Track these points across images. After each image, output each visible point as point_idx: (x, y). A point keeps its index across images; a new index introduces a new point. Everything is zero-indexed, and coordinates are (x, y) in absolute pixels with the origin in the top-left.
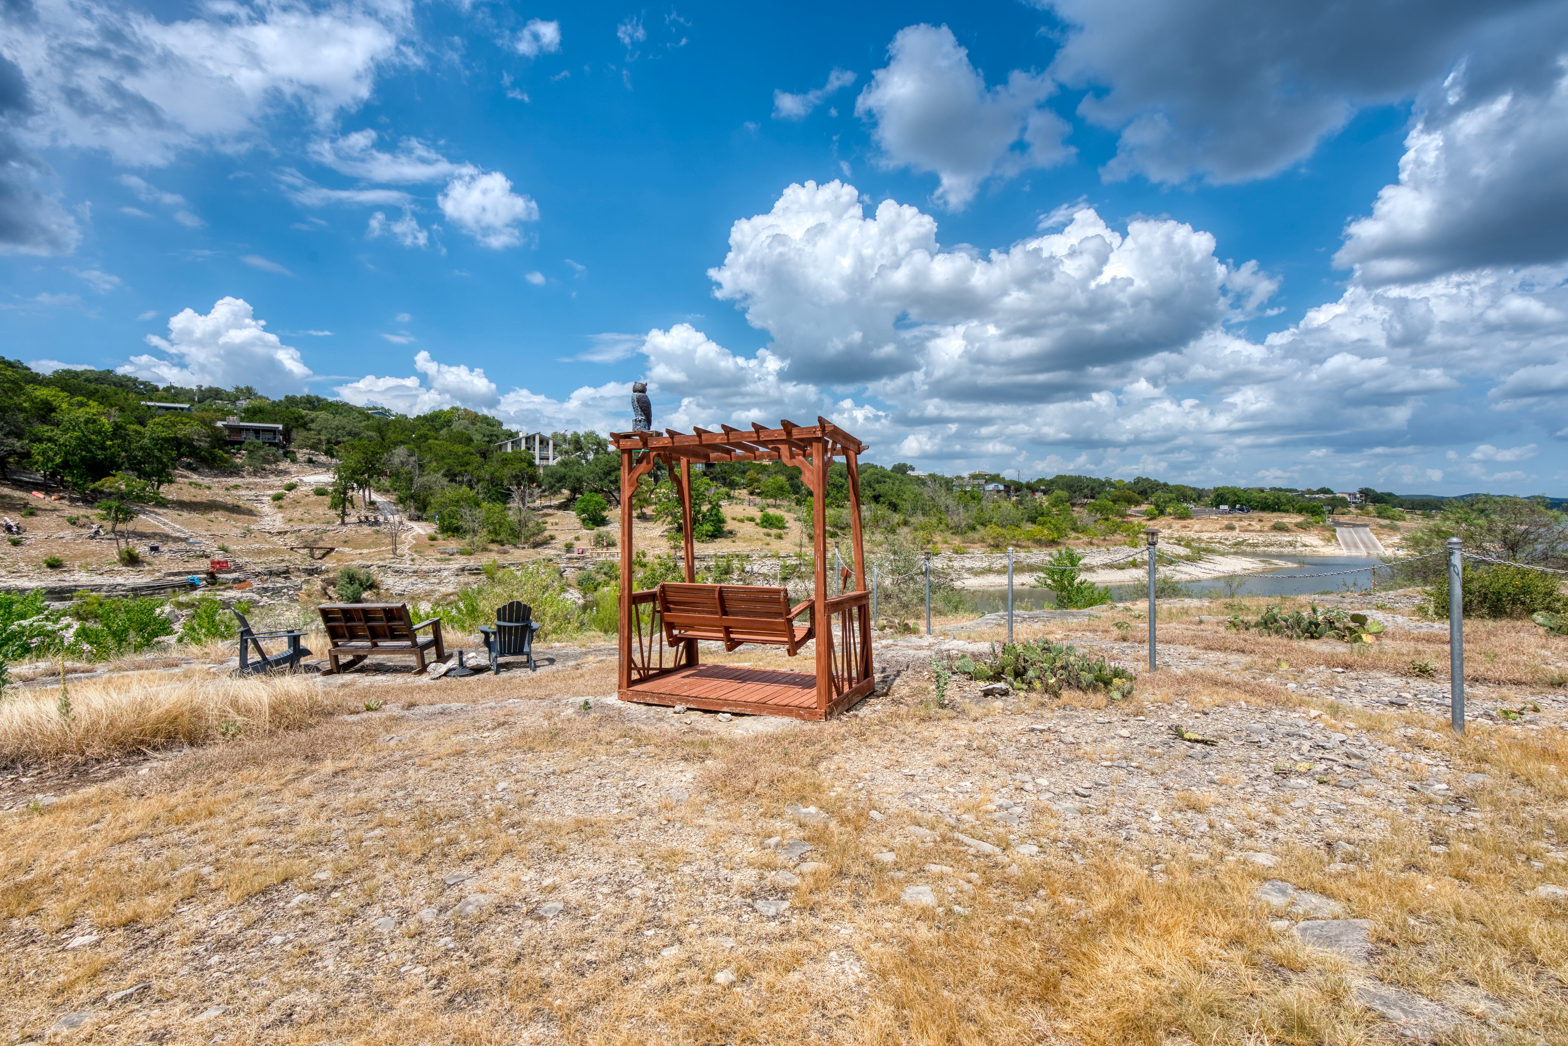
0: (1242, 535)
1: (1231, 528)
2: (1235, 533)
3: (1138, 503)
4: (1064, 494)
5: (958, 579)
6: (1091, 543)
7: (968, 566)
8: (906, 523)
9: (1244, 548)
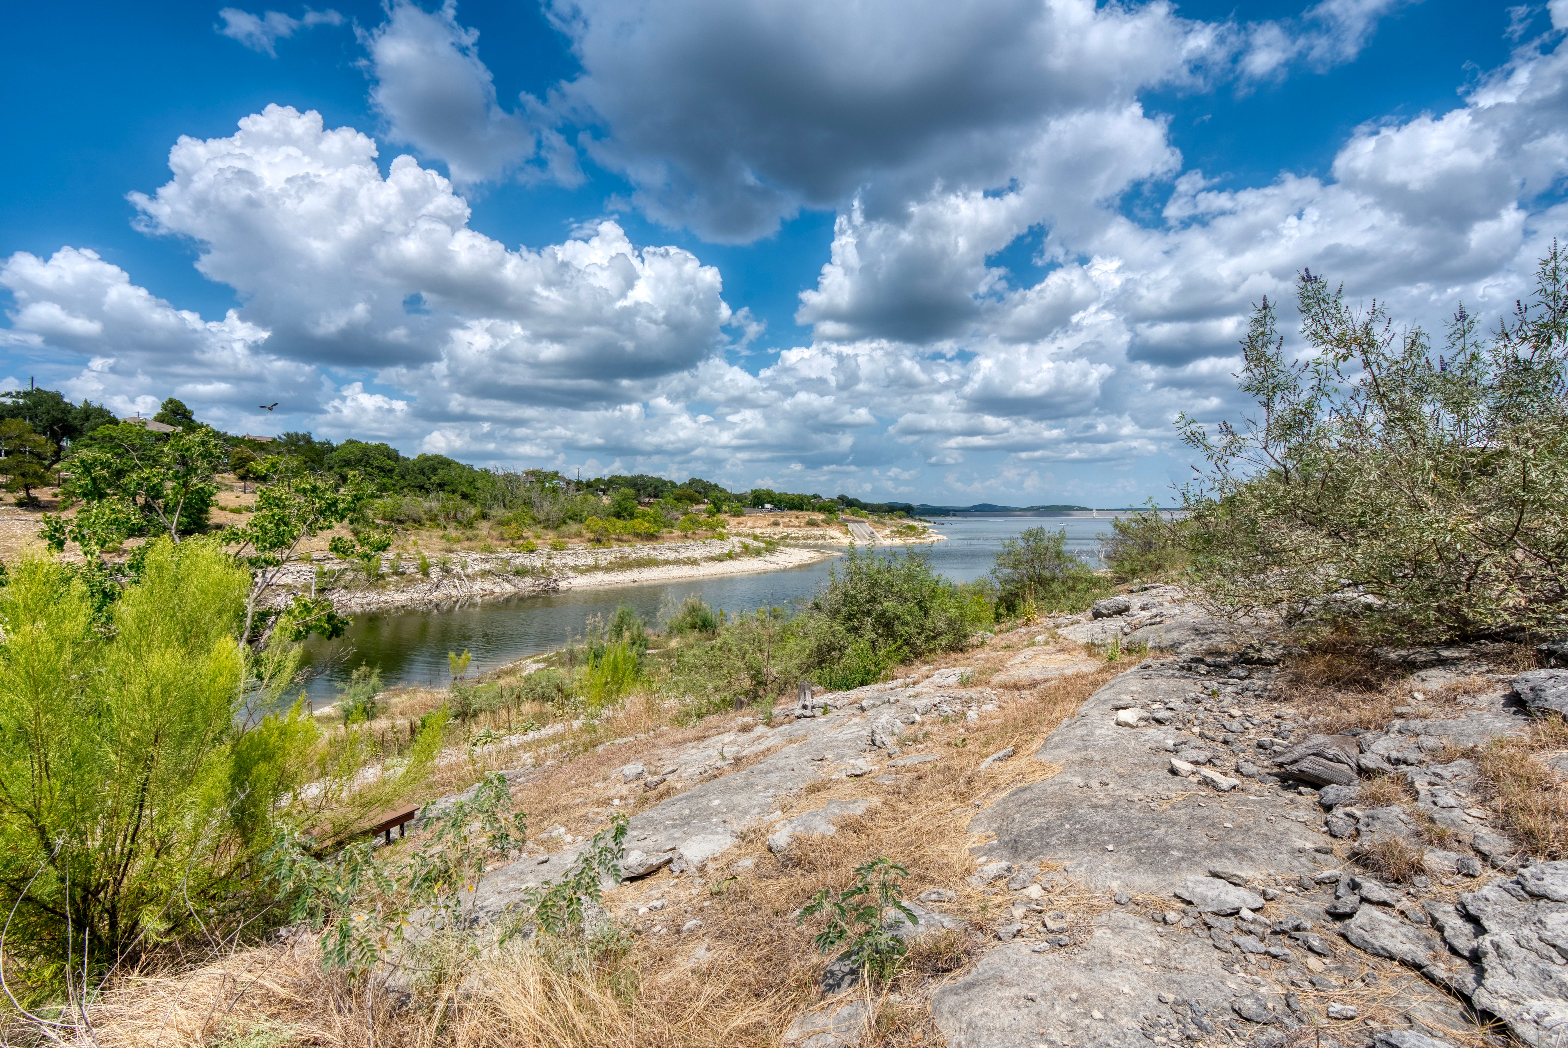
0: (786, 530)
1: (776, 524)
2: (781, 528)
3: (698, 502)
4: (630, 492)
5: (564, 579)
6: (686, 536)
7: (571, 564)
8: (484, 516)
9: (789, 541)
